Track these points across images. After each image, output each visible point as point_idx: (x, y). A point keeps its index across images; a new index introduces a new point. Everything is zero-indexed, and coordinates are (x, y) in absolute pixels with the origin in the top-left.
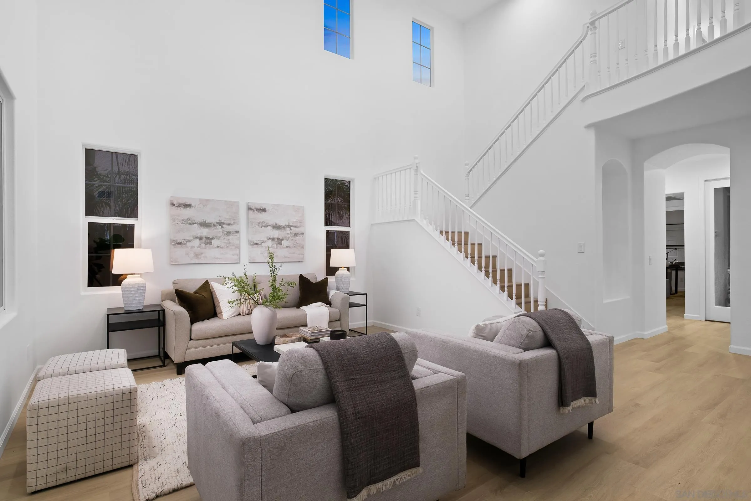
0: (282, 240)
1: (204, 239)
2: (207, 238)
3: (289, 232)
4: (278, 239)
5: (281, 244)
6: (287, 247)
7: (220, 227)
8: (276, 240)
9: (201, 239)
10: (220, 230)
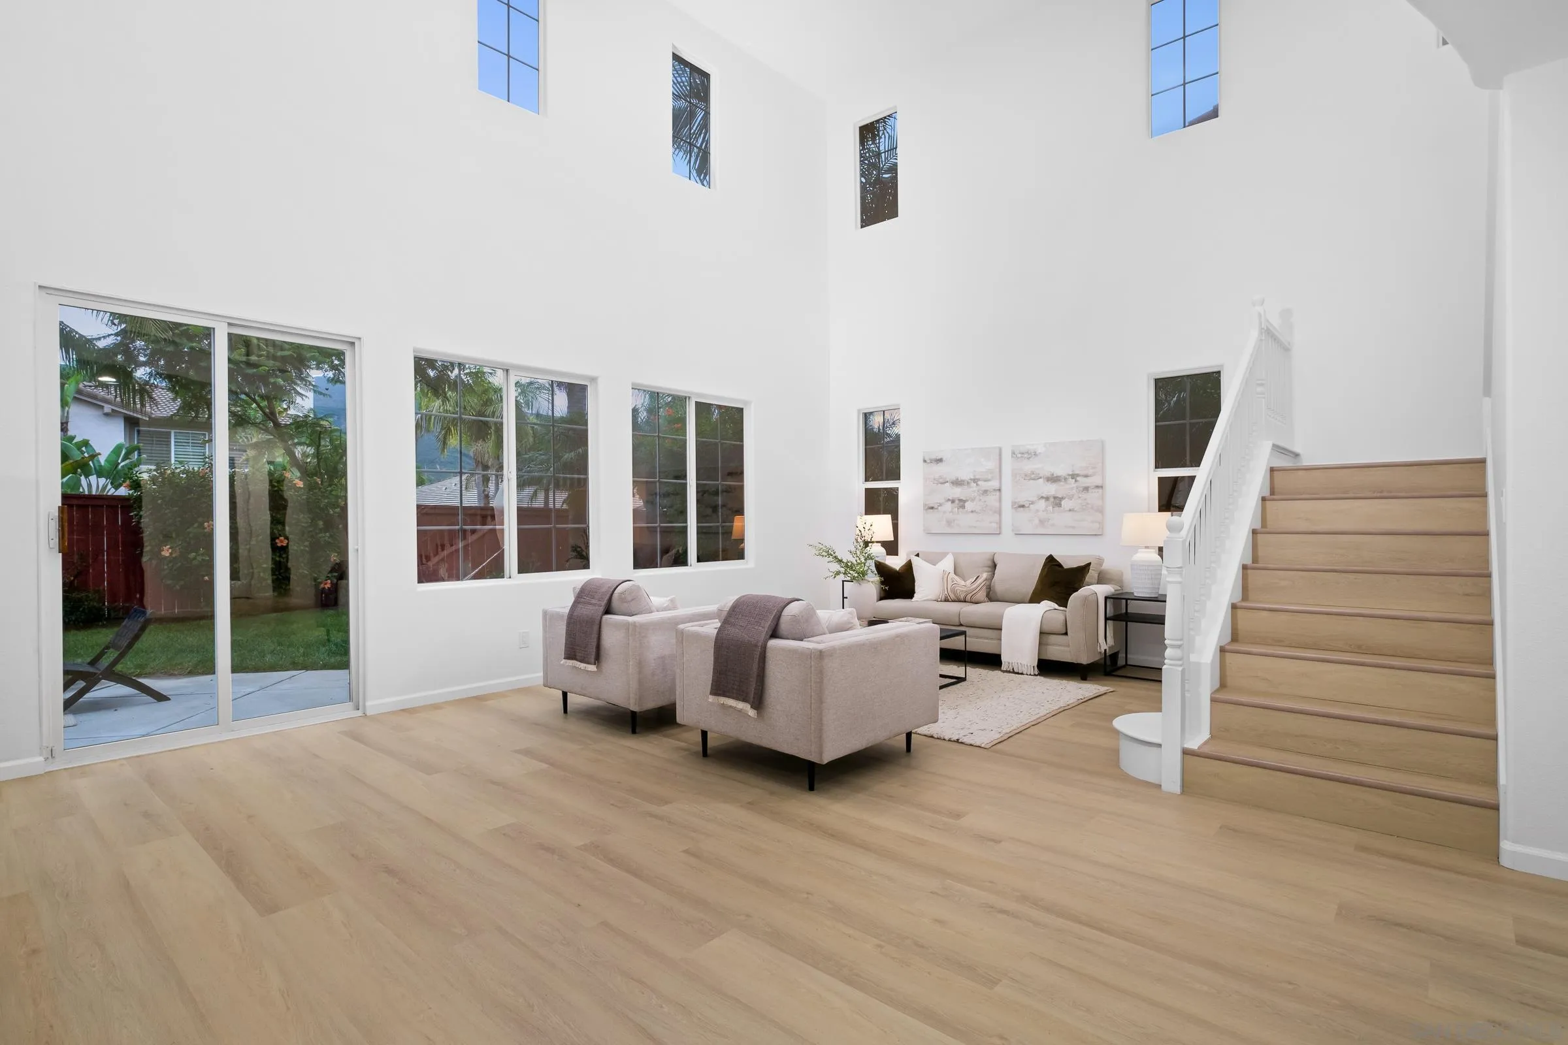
0: (1063, 498)
1: (957, 502)
2: (960, 500)
3: (1075, 485)
4: (1055, 498)
5: (1060, 505)
6: (1070, 510)
7: (975, 484)
8: (1052, 500)
9: (953, 502)
10: (975, 489)
